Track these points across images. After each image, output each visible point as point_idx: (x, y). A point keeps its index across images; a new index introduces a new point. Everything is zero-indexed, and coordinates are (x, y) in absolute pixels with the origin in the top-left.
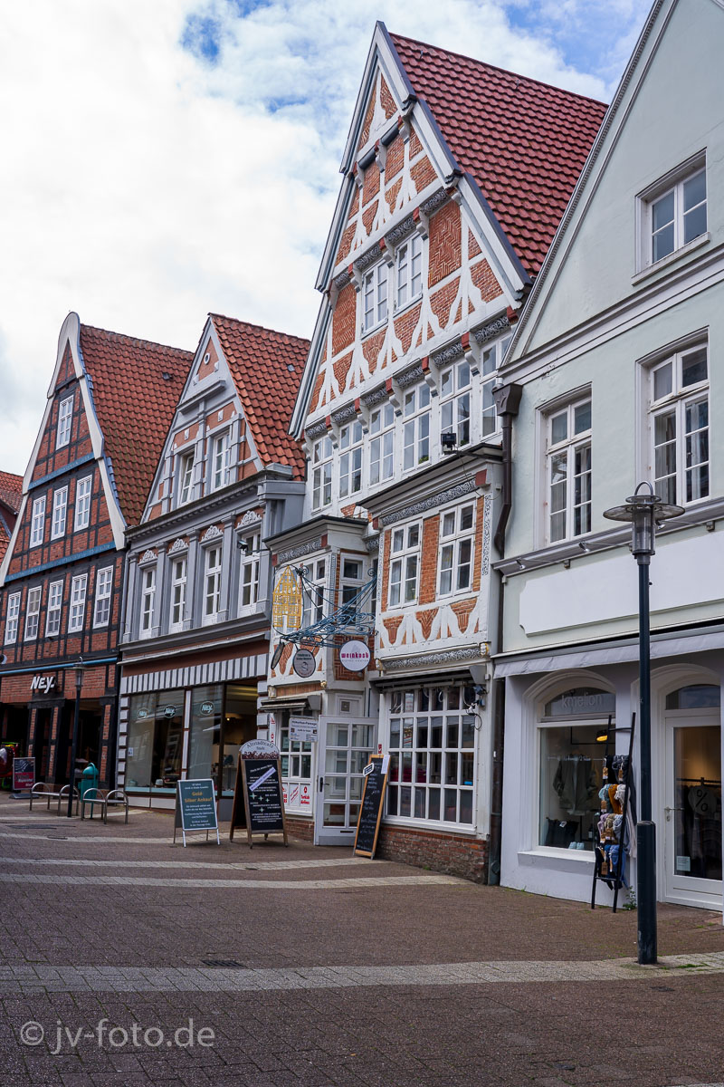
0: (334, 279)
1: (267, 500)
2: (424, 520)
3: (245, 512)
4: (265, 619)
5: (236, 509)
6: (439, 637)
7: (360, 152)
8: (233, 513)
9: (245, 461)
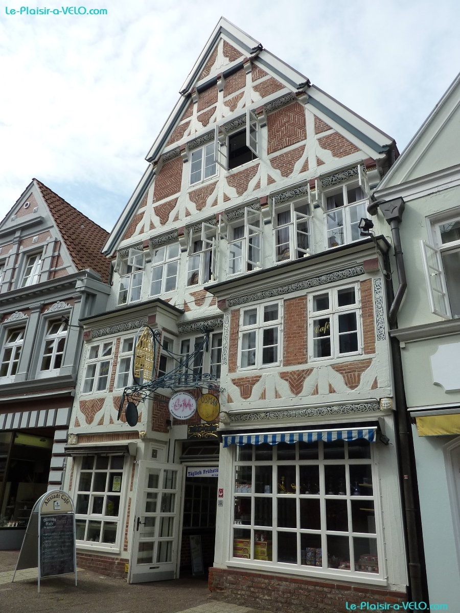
0: (163, 155)
1: (82, 292)
2: (285, 301)
3: (56, 302)
4: (71, 380)
5: (44, 300)
6: (316, 392)
7: (199, 82)
8: (42, 302)
9: (57, 268)
